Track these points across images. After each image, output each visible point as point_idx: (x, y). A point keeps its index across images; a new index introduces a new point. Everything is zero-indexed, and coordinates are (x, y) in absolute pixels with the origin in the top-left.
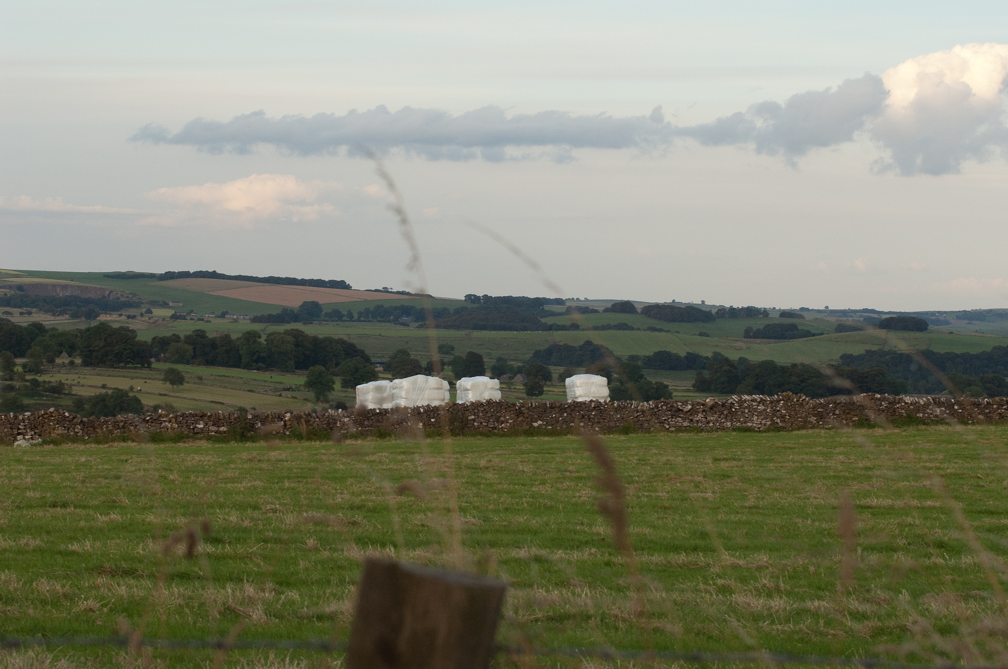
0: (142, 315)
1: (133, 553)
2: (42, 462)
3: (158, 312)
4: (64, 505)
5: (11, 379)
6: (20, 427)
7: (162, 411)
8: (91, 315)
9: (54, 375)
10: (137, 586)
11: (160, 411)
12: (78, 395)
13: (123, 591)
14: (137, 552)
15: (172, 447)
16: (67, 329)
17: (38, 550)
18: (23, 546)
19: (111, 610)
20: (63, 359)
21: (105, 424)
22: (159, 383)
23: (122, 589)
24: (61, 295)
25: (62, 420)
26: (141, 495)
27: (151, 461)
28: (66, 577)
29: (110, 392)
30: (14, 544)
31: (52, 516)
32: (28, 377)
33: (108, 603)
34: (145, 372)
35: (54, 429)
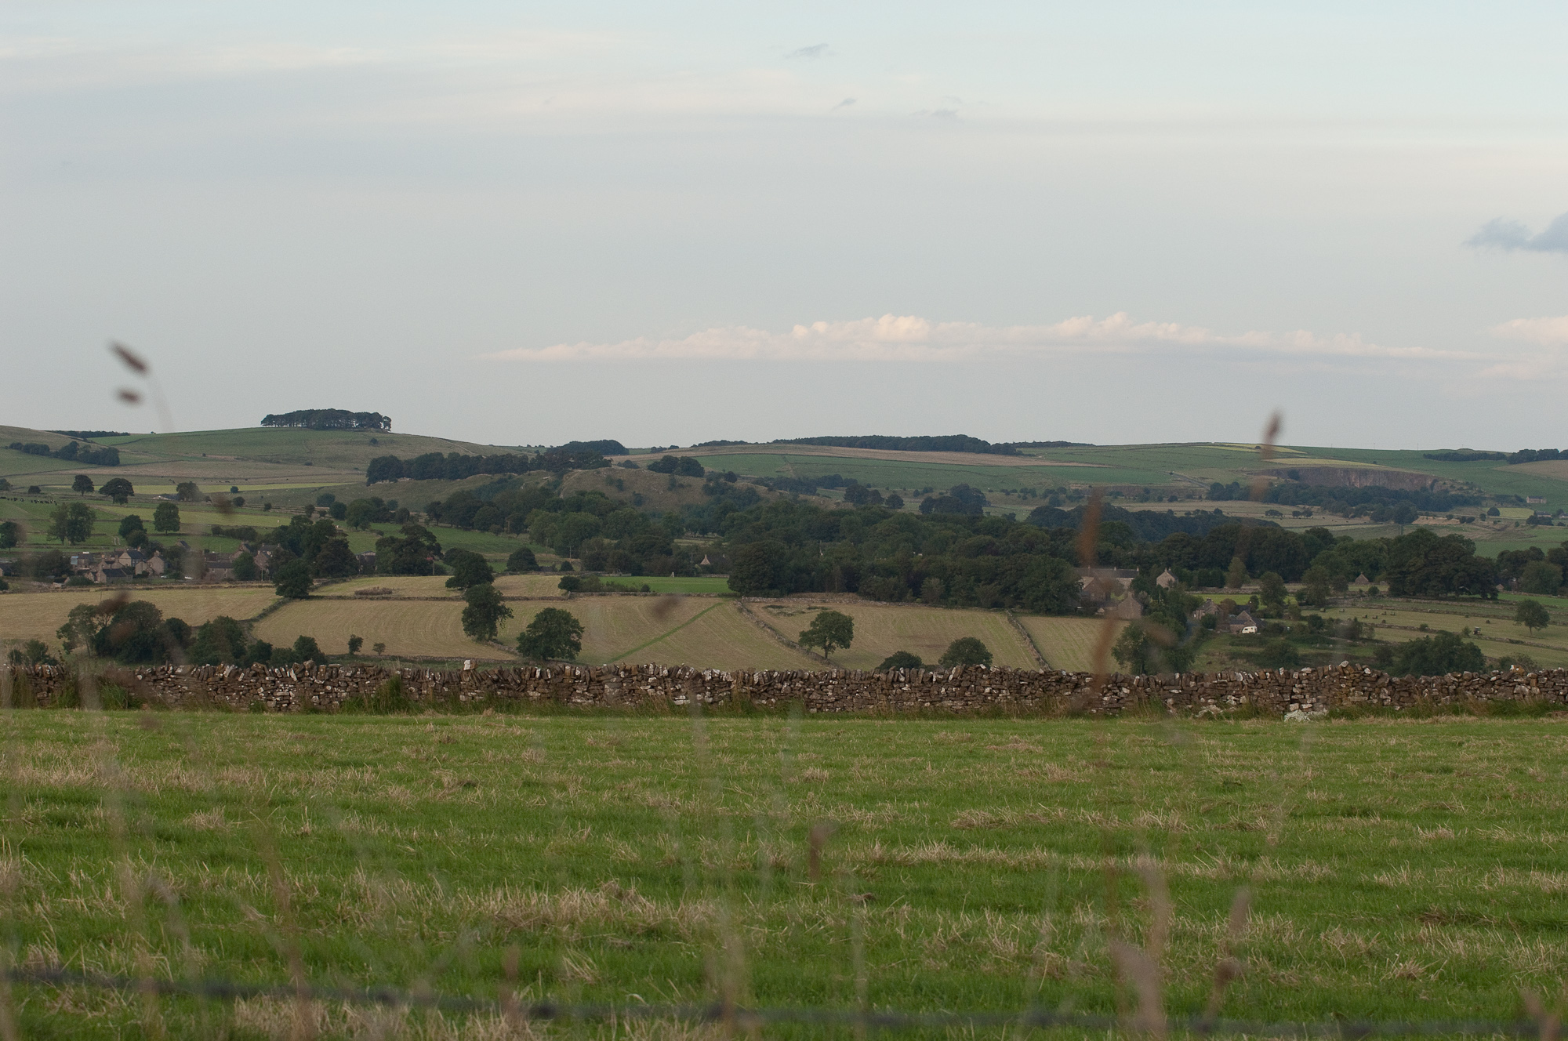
0: (1483, 517)
1: (1474, 888)
2: (1329, 746)
3: (1508, 513)
4: (1366, 813)
5: (1280, 616)
6: (1294, 690)
7: (1516, 668)
8: (1404, 517)
9: (1346, 610)
10: (1481, 941)
11: (1513, 667)
12: (1383, 642)
13: (1459, 947)
14: (1481, 888)
15: (1531, 724)
16: (1367, 538)
17: (1327, 883)
18: (1302, 875)
19: (1441, 977)
20: (1361, 585)
21: (1426, 687)
22: (1510, 625)
23: (1459, 945)
24: (1357, 485)
25: (1359, 681)
26: (1484, 798)
27: (1499, 745)
28: (1371, 924)
29: (1432, 637)
30: (1289, 872)
31: (1346, 830)
32: (1305, 613)
33: (1438, 966)
34: (1487, 607)
35: (1347, 695)
